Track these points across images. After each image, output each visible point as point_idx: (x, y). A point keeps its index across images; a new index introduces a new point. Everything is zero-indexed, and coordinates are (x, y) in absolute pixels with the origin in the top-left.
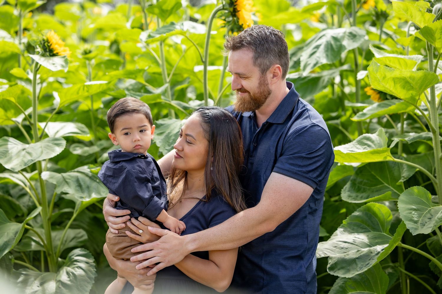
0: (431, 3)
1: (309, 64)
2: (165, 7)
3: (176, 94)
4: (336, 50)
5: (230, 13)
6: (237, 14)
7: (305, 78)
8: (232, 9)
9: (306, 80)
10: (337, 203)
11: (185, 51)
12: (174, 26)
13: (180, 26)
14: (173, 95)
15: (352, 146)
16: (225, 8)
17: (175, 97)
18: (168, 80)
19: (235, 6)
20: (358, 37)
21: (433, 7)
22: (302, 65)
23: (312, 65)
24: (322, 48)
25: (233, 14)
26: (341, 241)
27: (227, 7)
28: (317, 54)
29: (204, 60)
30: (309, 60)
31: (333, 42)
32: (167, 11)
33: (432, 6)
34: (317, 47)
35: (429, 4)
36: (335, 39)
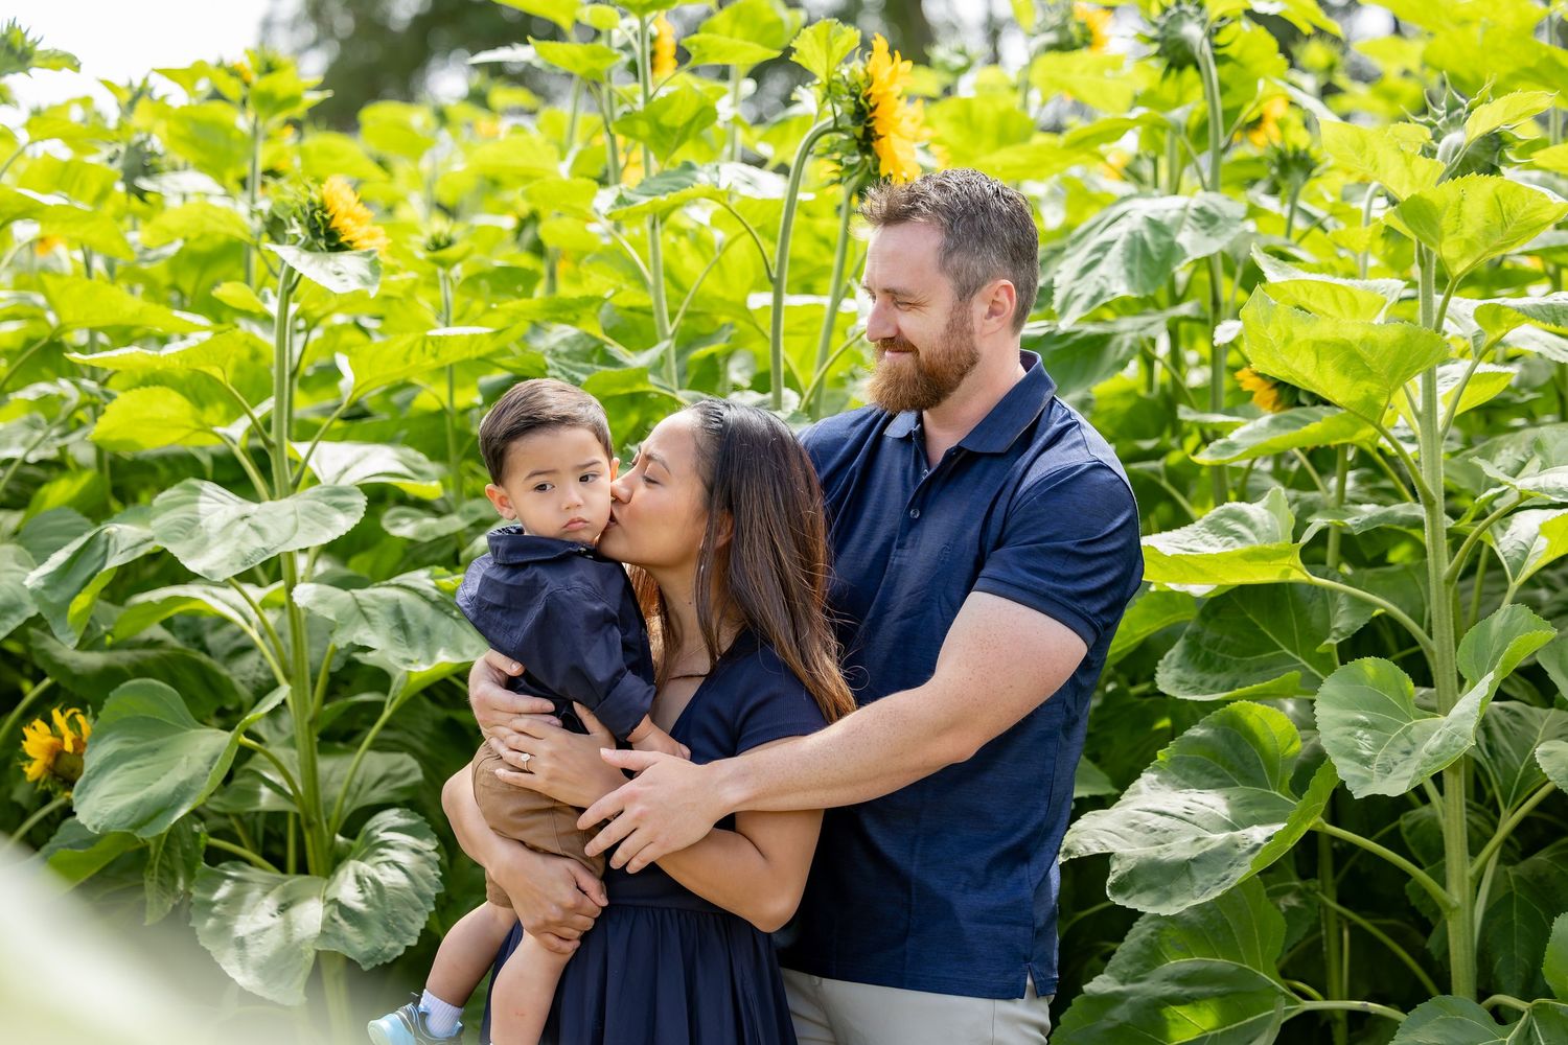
0: (1435, 129)
1: (1078, 296)
2: (666, 120)
3: (693, 372)
4: (1156, 257)
5: (855, 143)
6: (874, 144)
7: (1067, 335)
8: (859, 131)
9: (1069, 342)
10: (1146, 701)
11: (723, 248)
12: (693, 173)
13: (708, 174)
14: (683, 374)
15: (1193, 535)
16: (840, 126)
17: (689, 380)
18: (670, 331)
19: (870, 121)
20: (1221, 223)
21: (1438, 142)
22: (1058, 297)
23: (1084, 300)
24: (1117, 249)
25: (864, 143)
26: (1149, 811)
27: (847, 123)
28: (1102, 269)
29: (774, 275)
30: (1077, 284)
31: (1147, 236)
32: (673, 130)
33: (1437, 137)
34: (1104, 248)
35: (1428, 133)
36: (1156, 226)
